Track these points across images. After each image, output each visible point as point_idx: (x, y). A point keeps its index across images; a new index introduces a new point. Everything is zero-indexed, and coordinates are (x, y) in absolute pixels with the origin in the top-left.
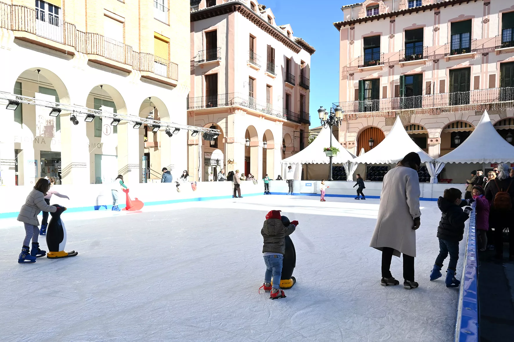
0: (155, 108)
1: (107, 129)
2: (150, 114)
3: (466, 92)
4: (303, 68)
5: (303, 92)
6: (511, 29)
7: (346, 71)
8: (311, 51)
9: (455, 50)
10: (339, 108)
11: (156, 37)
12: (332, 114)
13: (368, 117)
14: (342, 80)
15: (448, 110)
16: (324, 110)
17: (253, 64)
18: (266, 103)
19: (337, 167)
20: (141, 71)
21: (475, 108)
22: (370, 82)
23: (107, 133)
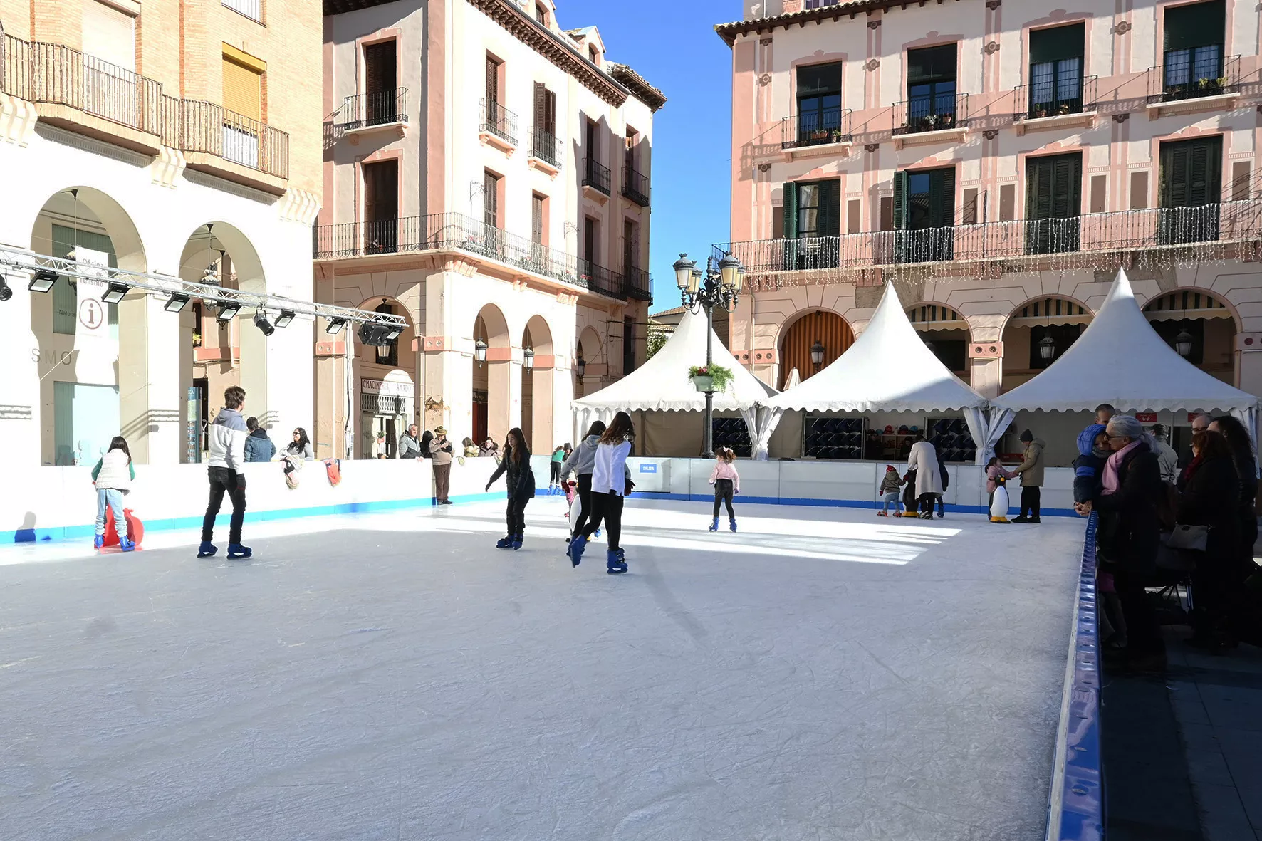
0: (225, 254)
1: (91, 312)
2: (211, 271)
3: (1070, 219)
4: (633, 148)
5: (633, 212)
6: (1188, 51)
7: (750, 157)
8: (653, 101)
9: (1041, 104)
10: (731, 258)
11: (226, 57)
12: (711, 275)
13: (809, 284)
14: (740, 180)
15: (1023, 266)
16: (690, 264)
17: (496, 134)
18: (531, 244)
19: (726, 419)
20: (186, 152)
21: (1093, 261)
22: (815, 187)
23: (91, 321)
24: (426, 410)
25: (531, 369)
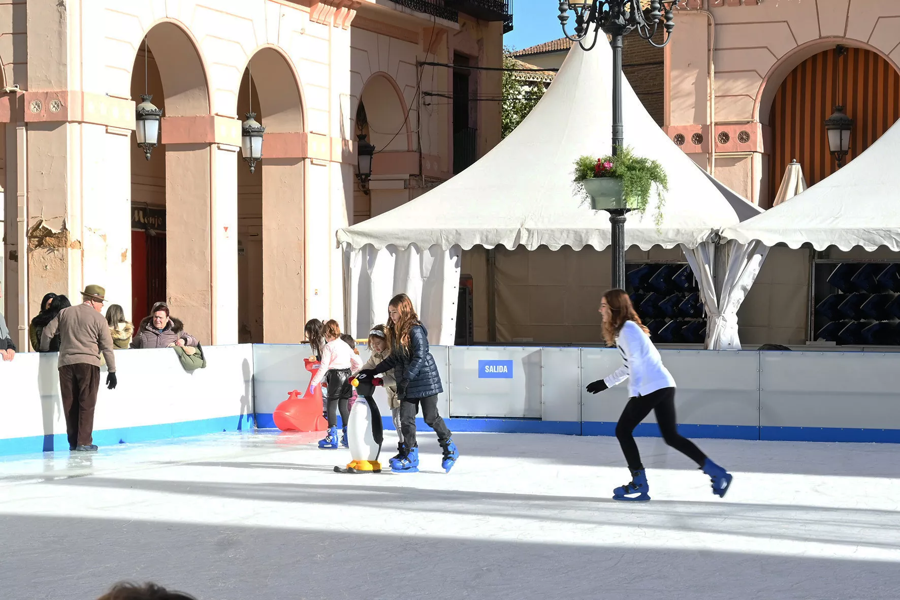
19: (659, 267)
24: (29, 250)
25: (259, 162)
